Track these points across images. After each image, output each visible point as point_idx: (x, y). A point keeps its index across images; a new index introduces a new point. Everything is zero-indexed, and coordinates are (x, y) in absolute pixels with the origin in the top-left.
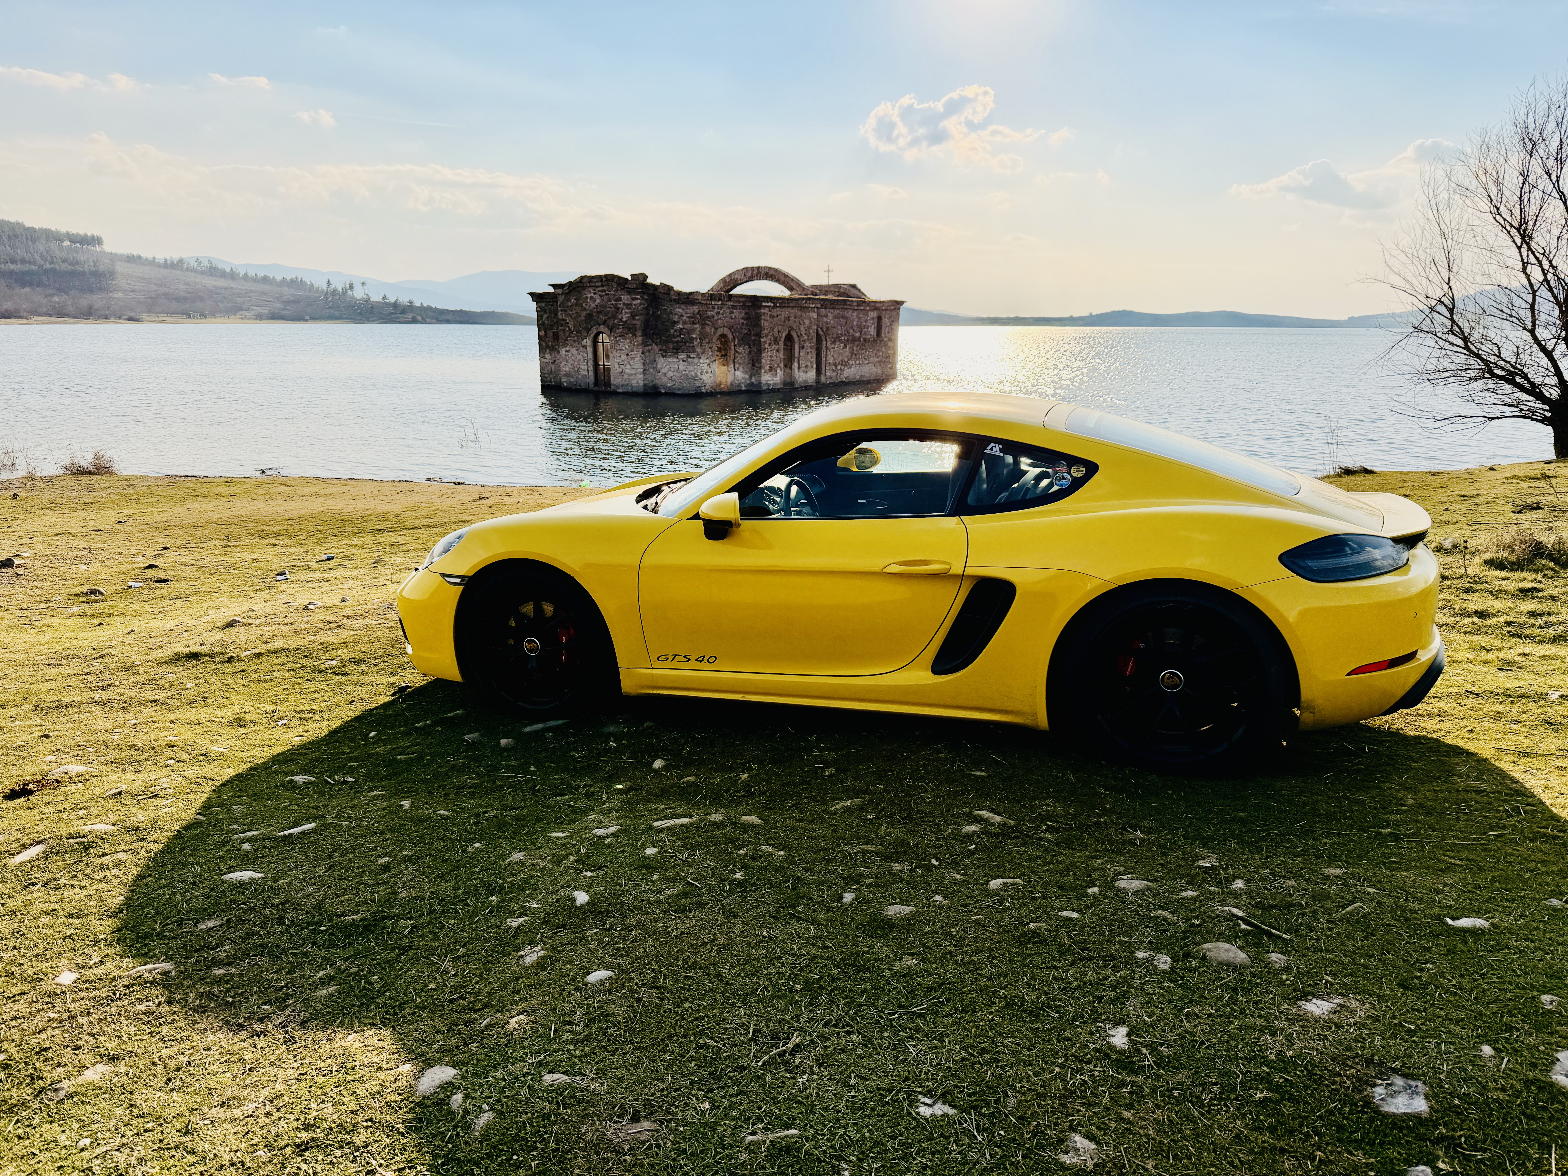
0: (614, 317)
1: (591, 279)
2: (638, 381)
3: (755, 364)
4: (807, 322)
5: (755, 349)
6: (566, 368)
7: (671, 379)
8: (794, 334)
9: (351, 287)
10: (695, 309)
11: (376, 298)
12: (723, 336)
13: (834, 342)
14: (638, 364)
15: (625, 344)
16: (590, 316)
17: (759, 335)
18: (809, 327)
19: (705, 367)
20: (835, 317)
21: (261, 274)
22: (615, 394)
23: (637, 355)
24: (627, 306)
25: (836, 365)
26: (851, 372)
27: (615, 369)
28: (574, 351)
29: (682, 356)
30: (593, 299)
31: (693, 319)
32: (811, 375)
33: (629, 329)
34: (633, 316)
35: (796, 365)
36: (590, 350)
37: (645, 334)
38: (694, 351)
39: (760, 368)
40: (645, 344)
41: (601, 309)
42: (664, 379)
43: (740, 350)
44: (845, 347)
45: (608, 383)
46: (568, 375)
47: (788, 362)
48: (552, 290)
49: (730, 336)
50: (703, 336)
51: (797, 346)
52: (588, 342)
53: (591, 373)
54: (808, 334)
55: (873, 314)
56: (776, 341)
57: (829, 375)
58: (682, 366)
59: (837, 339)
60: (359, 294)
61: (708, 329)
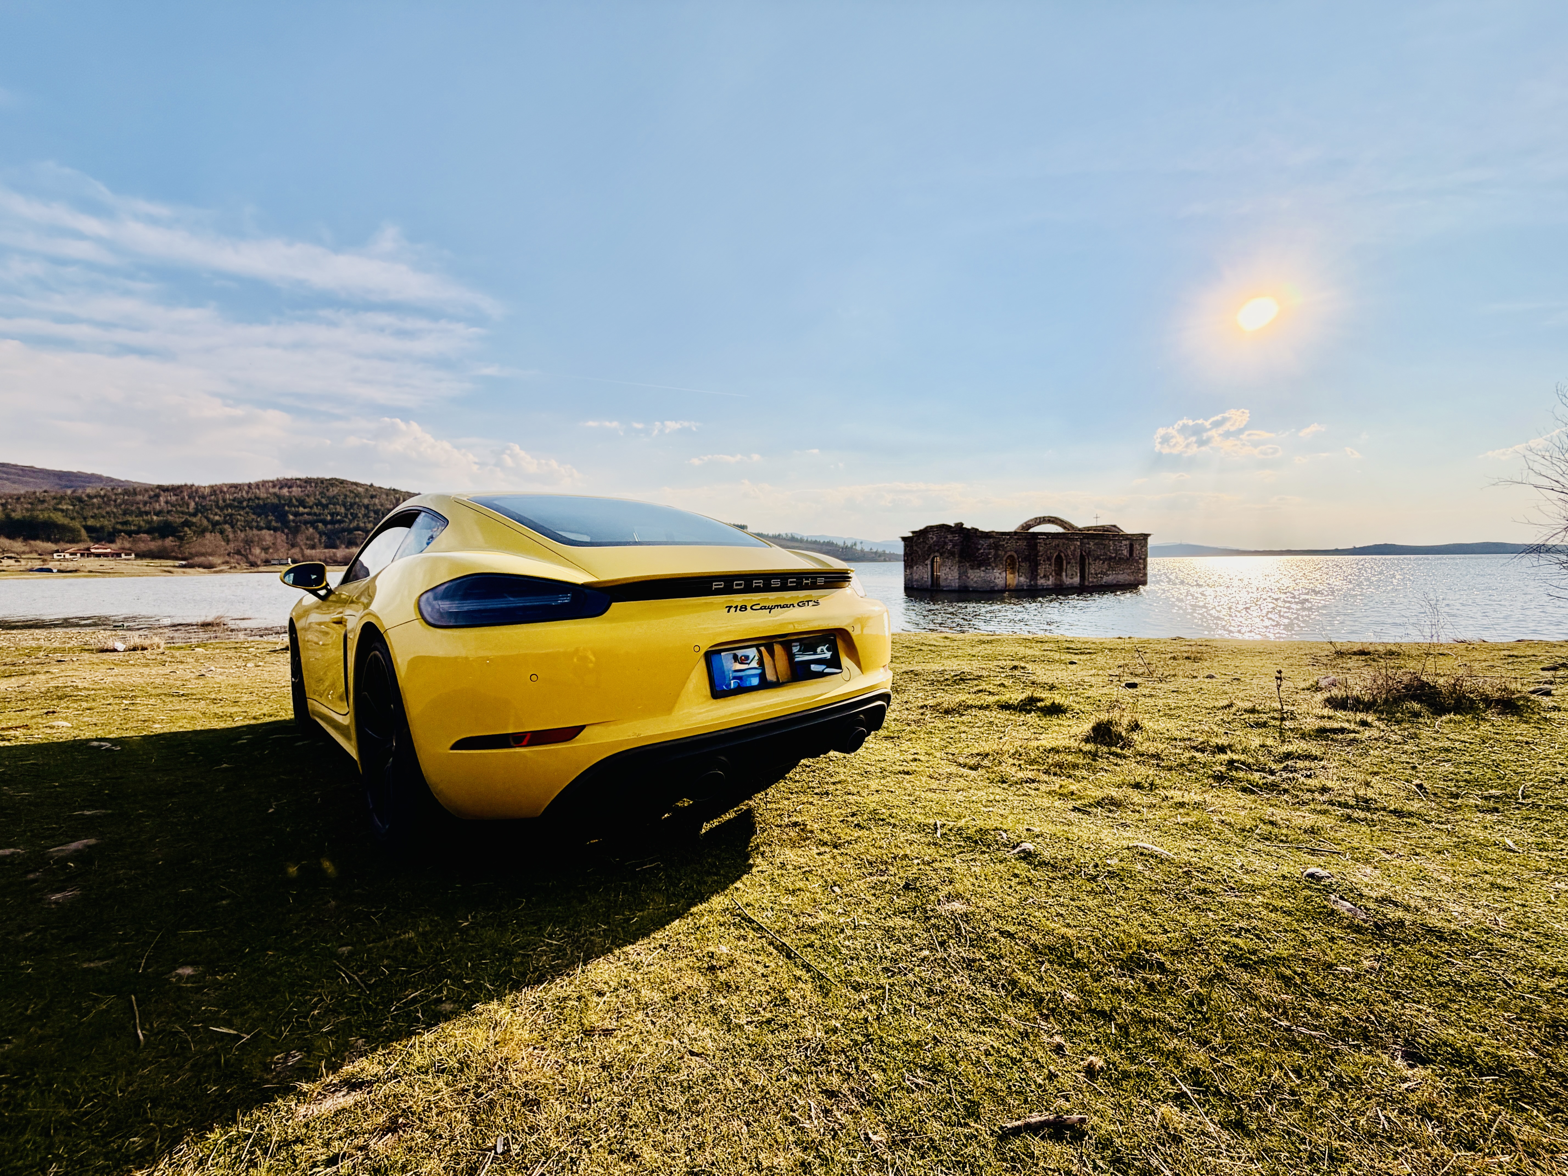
0: (943, 547)
1: (931, 527)
2: (955, 584)
3: (1033, 574)
4: (1072, 548)
5: (1033, 564)
6: (916, 577)
7: (976, 582)
8: (1062, 555)
9: (855, 544)
10: (992, 540)
11: (867, 549)
12: (1011, 556)
13: (1095, 560)
14: (956, 574)
15: (949, 563)
16: (930, 547)
17: (1036, 555)
18: (1074, 550)
19: (997, 575)
20: (1095, 544)
21: (814, 539)
22: (942, 591)
23: (956, 569)
24: (951, 541)
25: (1096, 574)
26: (1110, 578)
27: (943, 576)
28: (921, 568)
29: (983, 569)
30: (933, 538)
31: (989, 546)
32: (1077, 580)
33: (952, 554)
34: (954, 546)
35: (1064, 574)
36: (929, 567)
37: (960, 556)
38: (990, 565)
39: (1037, 575)
40: (960, 562)
41: (936, 544)
42: (972, 582)
43: (1023, 564)
44: (1103, 563)
45: (938, 585)
46: (917, 581)
47: (1059, 573)
48: (911, 535)
49: (1016, 556)
50: (996, 556)
51: (1065, 562)
52: (928, 562)
53: (930, 579)
54: (1073, 555)
55: (1128, 542)
56: (1049, 559)
57: (1091, 580)
58: (982, 574)
59: (1097, 558)
60: (858, 547)
61: (1000, 552)
